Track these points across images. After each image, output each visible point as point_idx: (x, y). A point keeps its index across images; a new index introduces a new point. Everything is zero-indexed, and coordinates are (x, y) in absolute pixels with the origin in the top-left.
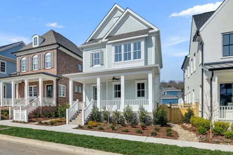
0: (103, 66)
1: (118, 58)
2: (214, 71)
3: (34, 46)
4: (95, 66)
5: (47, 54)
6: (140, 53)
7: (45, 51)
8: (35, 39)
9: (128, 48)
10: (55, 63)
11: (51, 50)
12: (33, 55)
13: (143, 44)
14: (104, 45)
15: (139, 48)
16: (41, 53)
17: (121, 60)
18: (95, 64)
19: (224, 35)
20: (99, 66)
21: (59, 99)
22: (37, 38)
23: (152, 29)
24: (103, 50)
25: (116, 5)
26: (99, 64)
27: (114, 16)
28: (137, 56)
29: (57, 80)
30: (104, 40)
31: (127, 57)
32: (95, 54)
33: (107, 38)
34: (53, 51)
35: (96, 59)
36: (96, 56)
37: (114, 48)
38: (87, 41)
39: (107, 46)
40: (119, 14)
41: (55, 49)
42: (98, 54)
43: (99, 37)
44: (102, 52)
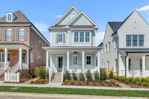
0: (65, 43)
1: (76, 40)
2: (128, 53)
3: (7, 21)
4: (59, 43)
5: (21, 29)
6: (89, 38)
7: (19, 27)
8: (8, 15)
9: (82, 35)
10: (28, 37)
11: (25, 27)
12: (7, 28)
13: (90, 33)
14: (66, 30)
15: (89, 36)
16: (15, 28)
17: (78, 41)
18: (59, 42)
19: (127, 36)
20: (62, 43)
21: (30, 64)
22: (10, 15)
23: (95, 26)
24: (65, 33)
25: (73, 7)
26: (62, 42)
27: (71, 13)
28: (87, 40)
29: (30, 50)
30: (67, 27)
31: (82, 40)
32: (59, 35)
33: (69, 26)
34: (27, 28)
35: (60, 39)
36: (60, 36)
37: (73, 33)
38: (53, 26)
39: (68, 31)
40: (74, 12)
41: (28, 26)
42: (62, 35)
43: (61, 24)
44: (64, 35)
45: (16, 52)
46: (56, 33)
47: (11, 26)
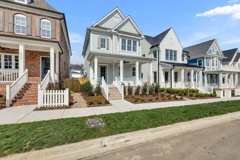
0: (108, 50)
1: (123, 48)
4: (101, 49)
5: (44, 20)
6: (136, 48)
11: (51, 17)
13: (138, 43)
14: (111, 35)
15: (136, 45)
17: (125, 49)
18: (102, 47)
19: (166, 50)
23: (141, 35)
24: (109, 38)
25: (117, 8)
26: (104, 48)
27: (115, 16)
29: (60, 54)
30: (113, 31)
32: (102, 39)
33: (115, 30)
34: (55, 20)
35: (103, 44)
36: (103, 41)
37: (121, 39)
38: (94, 26)
39: (114, 36)
40: (117, 15)
41: (58, 19)
42: (105, 40)
43: (103, 26)
44: (108, 39)
45: (35, 54)
46: (98, 36)
47: (25, 10)
